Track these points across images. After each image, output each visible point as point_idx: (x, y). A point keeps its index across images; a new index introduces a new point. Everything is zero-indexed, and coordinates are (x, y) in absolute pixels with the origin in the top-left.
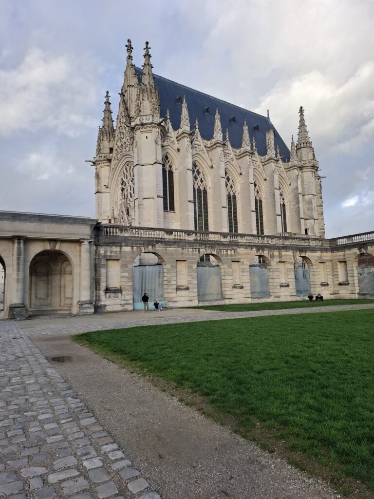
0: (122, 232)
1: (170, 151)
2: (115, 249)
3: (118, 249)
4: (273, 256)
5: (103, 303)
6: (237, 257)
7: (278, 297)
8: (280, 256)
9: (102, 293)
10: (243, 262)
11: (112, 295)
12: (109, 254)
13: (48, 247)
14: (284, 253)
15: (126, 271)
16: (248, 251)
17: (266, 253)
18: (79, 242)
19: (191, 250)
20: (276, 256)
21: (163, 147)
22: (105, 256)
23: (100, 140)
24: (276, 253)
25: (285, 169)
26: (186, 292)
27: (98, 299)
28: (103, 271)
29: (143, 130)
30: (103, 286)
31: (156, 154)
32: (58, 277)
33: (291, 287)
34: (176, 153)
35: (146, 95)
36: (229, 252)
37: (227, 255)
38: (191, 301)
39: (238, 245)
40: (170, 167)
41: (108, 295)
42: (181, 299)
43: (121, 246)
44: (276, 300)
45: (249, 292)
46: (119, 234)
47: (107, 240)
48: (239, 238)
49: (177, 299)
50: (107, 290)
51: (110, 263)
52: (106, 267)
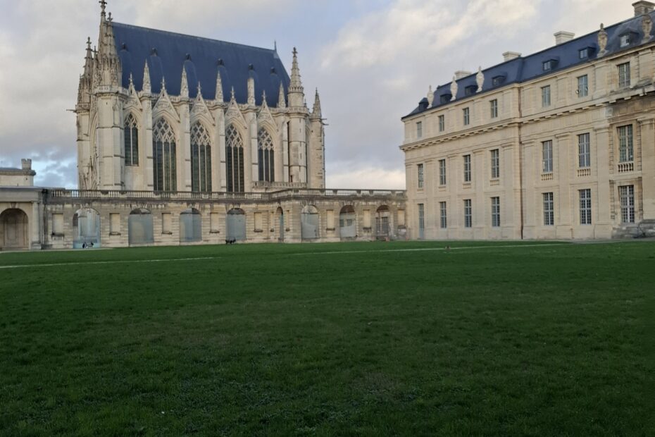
0: (65, 194)
1: (133, 111)
2: (58, 206)
3: (62, 206)
4: (204, 209)
5: (50, 243)
6: (168, 210)
7: (208, 241)
8: (212, 208)
9: (49, 236)
10: (173, 214)
11: (57, 238)
12: (54, 210)
13: (10, 206)
14: (215, 206)
15: (67, 222)
16: (179, 205)
17: (197, 206)
18: (31, 203)
19: (123, 205)
20: (207, 209)
21: (124, 109)
22: (51, 211)
23: (81, 88)
24: (208, 206)
25: (272, 114)
26: (119, 237)
27: (46, 240)
28: (50, 222)
29: (103, 97)
30: (50, 231)
31: (114, 118)
32: (22, 225)
33: (221, 233)
34: (139, 112)
35: (106, 65)
36: (160, 206)
37: (158, 208)
38: (122, 243)
39: (169, 200)
40: (135, 124)
41: (53, 238)
42: (113, 242)
43: (63, 205)
44: (205, 243)
45: (178, 237)
46: (63, 195)
47: (53, 201)
48: (171, 194)
49: (110, 242)
50: (53, 234)
51: (56, 216)
52: (52, 219)
